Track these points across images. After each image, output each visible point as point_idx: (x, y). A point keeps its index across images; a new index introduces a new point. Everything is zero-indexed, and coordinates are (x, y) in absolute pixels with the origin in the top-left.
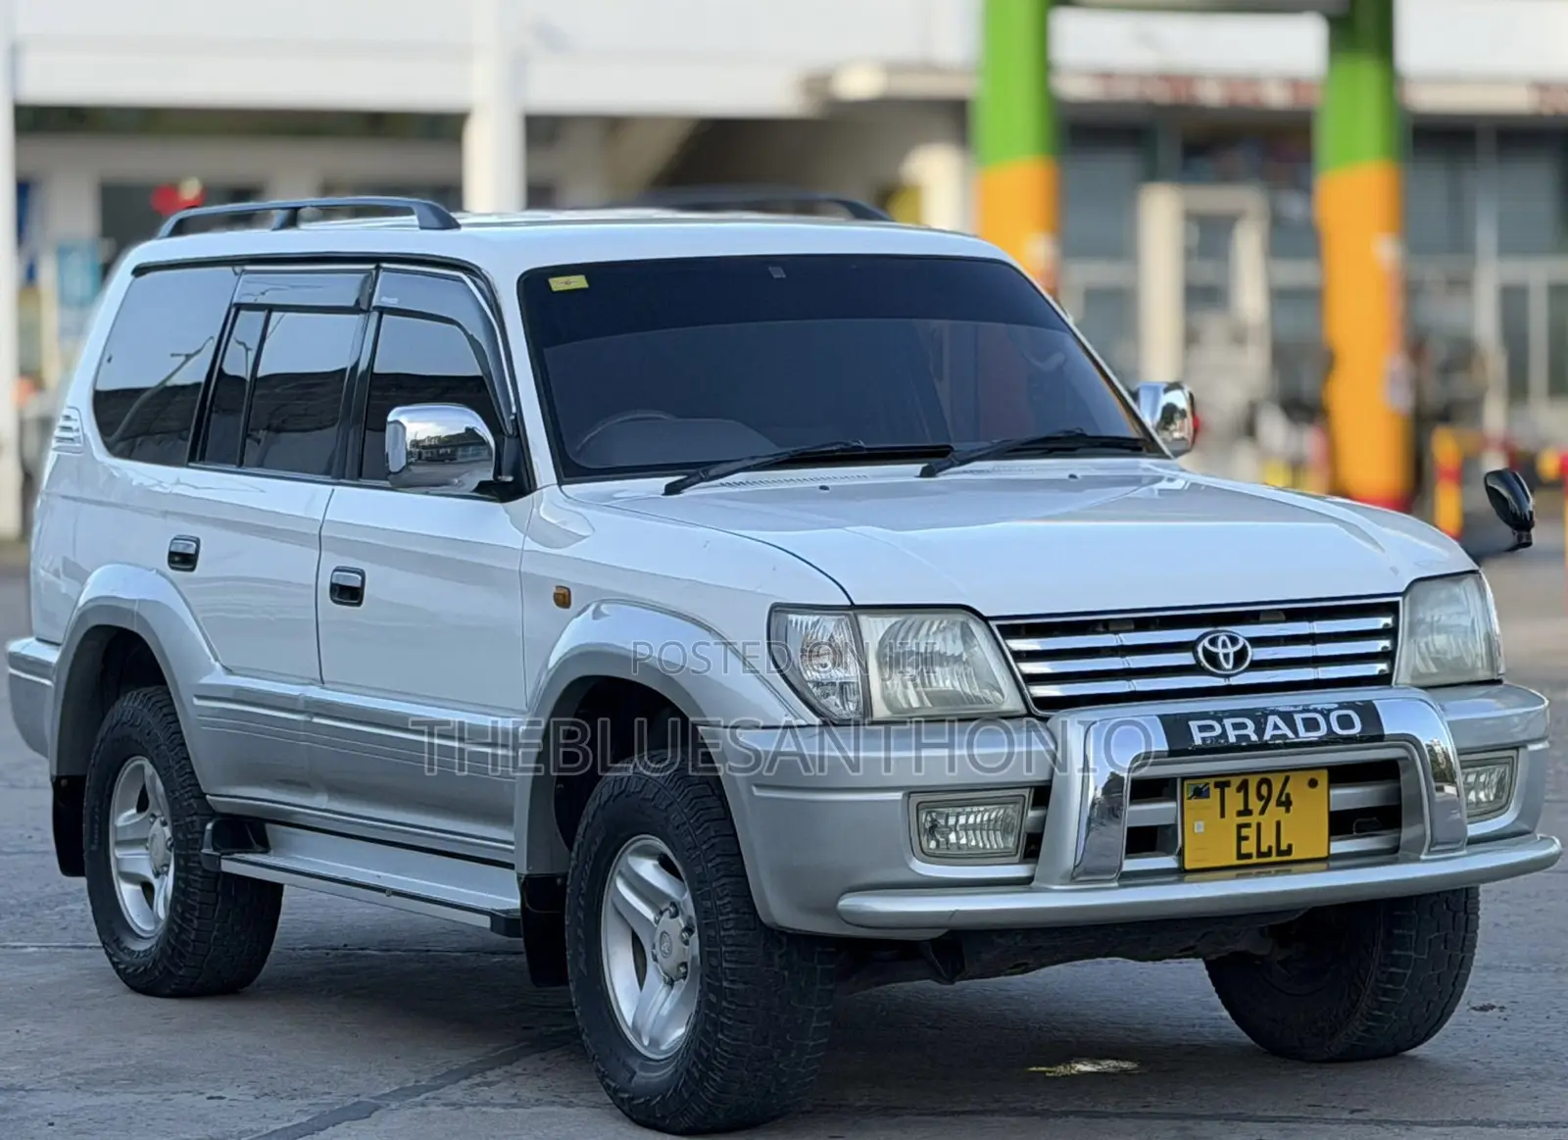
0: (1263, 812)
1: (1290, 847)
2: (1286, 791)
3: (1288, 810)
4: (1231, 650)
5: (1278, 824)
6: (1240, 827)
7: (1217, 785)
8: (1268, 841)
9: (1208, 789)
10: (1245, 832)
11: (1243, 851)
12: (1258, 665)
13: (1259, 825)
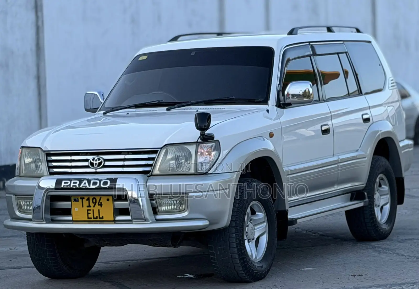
0: (94, 206)
1: (103, 217)
2: (101, 201)
3: (101, 207)
4: (98, 162)
5: (99, 210)
6: (88, 210)
7: (81, 198)
8: (96, 214)
9: (78, 199)
10: (89, 212)
11: (89, 217)
12: (102, 167)
13: (93, 210)
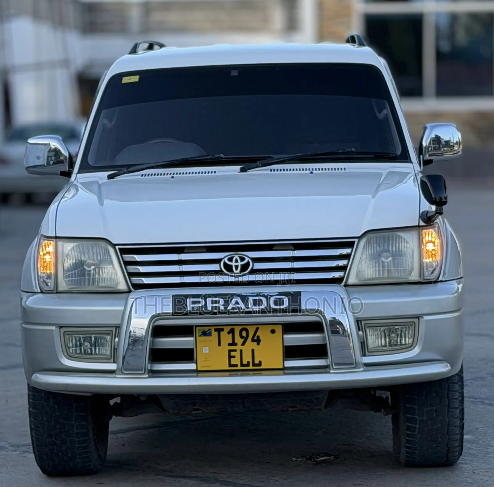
0: (243, 344)
1: (260, 362)
2: (257, 334)
3: (258, 344)
4: (240, 264)
5: (253, 351)
6: (230, 351)
7: (215, 330)
8: (247, 358)
9: (211, 332)
10: (233, 354)
11: (232, 363)
12: (253, 272)
13: (241, 351)
